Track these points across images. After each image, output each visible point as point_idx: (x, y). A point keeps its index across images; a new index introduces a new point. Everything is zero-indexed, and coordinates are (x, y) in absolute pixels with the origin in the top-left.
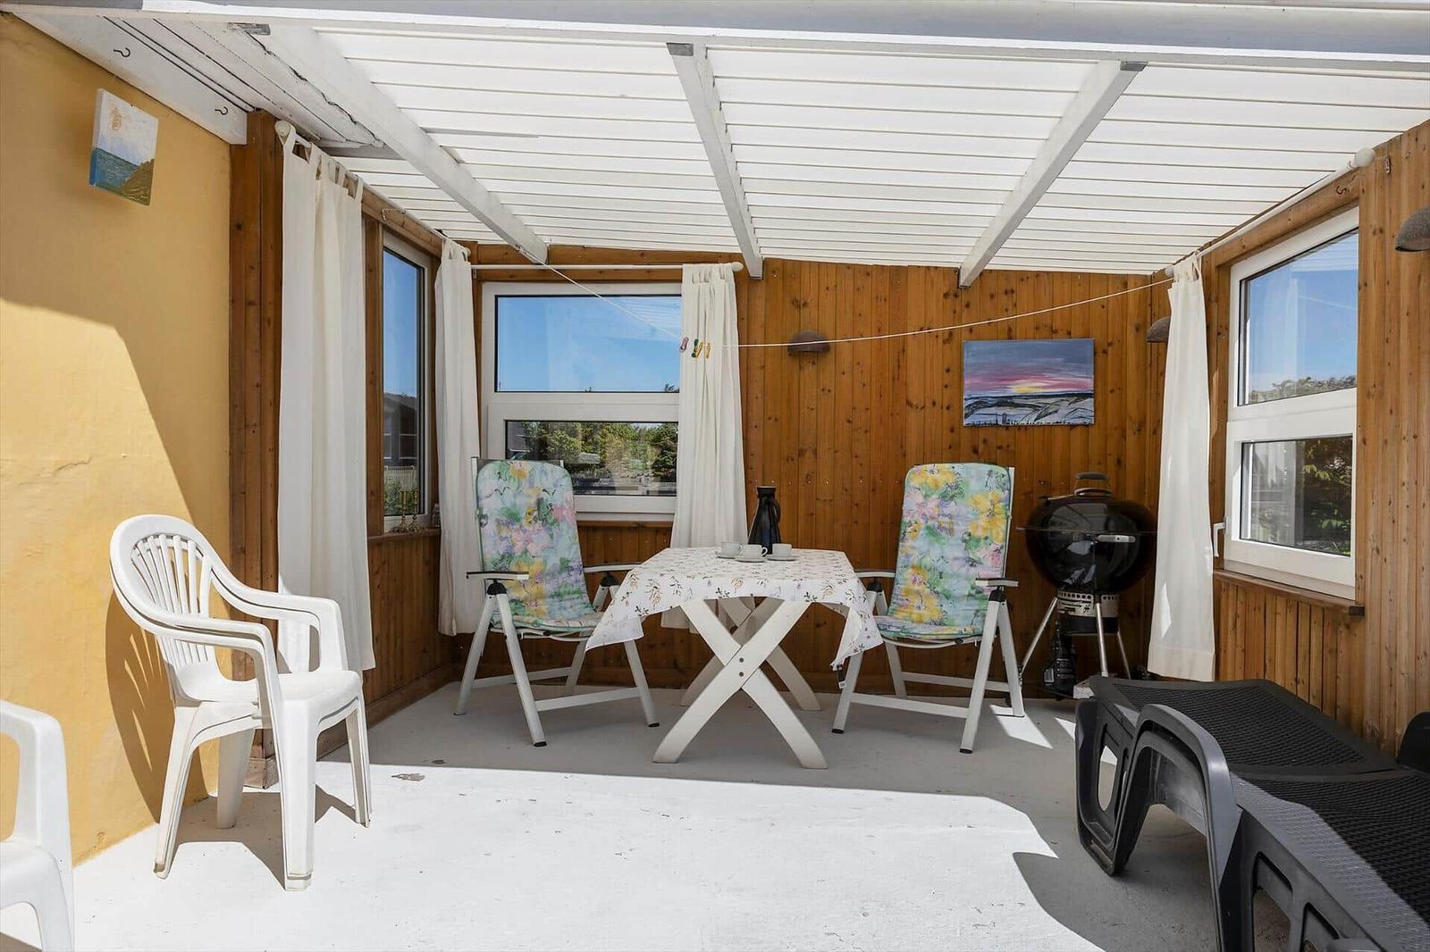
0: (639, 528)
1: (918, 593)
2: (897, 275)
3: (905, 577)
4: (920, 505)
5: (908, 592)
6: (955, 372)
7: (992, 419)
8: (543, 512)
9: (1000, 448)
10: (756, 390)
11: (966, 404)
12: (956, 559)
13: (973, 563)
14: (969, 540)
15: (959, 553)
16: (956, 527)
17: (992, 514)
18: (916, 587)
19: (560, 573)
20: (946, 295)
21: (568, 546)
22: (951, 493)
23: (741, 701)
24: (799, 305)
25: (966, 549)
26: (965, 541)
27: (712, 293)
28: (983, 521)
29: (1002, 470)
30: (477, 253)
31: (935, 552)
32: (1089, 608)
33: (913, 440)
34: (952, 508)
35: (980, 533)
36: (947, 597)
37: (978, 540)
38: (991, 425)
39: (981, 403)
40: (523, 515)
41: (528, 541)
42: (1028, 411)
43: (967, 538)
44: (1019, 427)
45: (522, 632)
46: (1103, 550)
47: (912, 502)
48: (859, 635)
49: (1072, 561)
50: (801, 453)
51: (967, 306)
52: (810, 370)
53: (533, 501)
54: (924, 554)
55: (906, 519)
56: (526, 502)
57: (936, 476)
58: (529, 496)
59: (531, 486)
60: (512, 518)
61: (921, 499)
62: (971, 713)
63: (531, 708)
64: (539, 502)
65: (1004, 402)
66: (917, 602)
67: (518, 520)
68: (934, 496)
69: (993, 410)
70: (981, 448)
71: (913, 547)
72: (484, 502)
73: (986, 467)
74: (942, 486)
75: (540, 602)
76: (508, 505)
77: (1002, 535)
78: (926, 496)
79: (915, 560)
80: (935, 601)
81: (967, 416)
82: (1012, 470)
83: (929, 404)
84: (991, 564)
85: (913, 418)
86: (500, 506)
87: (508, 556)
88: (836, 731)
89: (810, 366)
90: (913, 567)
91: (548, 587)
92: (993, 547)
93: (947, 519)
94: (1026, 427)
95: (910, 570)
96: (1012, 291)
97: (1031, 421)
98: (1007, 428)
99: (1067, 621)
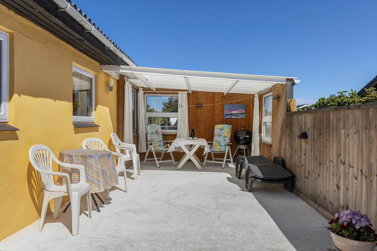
0: (171, 135)
1: (216, 145)
2: (214, 93)
3: (214, 143)
4: (217, 131)
5: (215, 145)
6: (223, 110)
7: (229, 117)
8: (157, 132)
9: (230, 122)
10: (191, 112)
11: (225, 115)
12: (222, 140)
13: (225, 140)
14: (225, 137)
15: (223, 139)
16: (222, 135)
17: (228, 133)
18: (216, 144)
19: (160, 142)
20: (222, 97)
21: (161, 138)
22: (222, 129)
23: (189, 160)
24: (198, 98)
25: (224, 138)
26: (224, 137)
27: (183, 96)
28: (227, 134)
29: (230, 126)
30: (144, 89)
31: (219, 139)
32: (242, 147)
33: (216, 121)
34: (222, 132)
35: (226, 136)
36: (221, 146)
37: (226, 137)
38: (229, 118)
39: (227, 115)
40: (154, 133)
41: (155, 137)
42: (235, 116)
43: (224, 136)
44: (233, 119)
45: (155, 151)
46: (245, 138)
47: (216, 131)
48: (207, 150)
49: (240, 140)
50: (198, 123)
51: (225, 99)
52: (199, 109)
53: (155, 131)
54: (217, 139)
55: (215, 133)
56: (154, 131)
57: (220, 127)
58: (155, 130)
59: (155, 128)
60: (152, 133)
61: (217, 130)
62: (224, 163)
63: (157, 162)
64: (156, 131)
65: (231, 115)
66: (216, 146)
67: (153, 134)
68: (219, 130)
69: (229, 116)
70: (227, 122)
71: (216, 138)
72: (148, 131)
73: (227, 125)
74: (220, 128)
75: (157, 147)
76: (152, 131)
77: (229, 136)
78: (218, 130)
79: (216, 140)
80: (219, 146)
81: (225, 117)
82: (231, 126)
83: (219, 115)
84: (228, 140)
85: (216, 117)
86: (150, 131)
87: (152, 139)
88: (203, 166)
89: (199, 108)
90: (216, 141)
91: (158, 144)
92: (228, 138)
93: (221, 134)
94: (234, 119)
95: (215, 142)
96: (232, 96)
97: (235, 118)
98: (231, 119)
99: (240, 149)
